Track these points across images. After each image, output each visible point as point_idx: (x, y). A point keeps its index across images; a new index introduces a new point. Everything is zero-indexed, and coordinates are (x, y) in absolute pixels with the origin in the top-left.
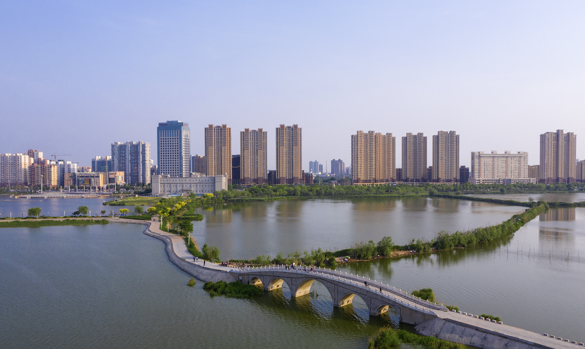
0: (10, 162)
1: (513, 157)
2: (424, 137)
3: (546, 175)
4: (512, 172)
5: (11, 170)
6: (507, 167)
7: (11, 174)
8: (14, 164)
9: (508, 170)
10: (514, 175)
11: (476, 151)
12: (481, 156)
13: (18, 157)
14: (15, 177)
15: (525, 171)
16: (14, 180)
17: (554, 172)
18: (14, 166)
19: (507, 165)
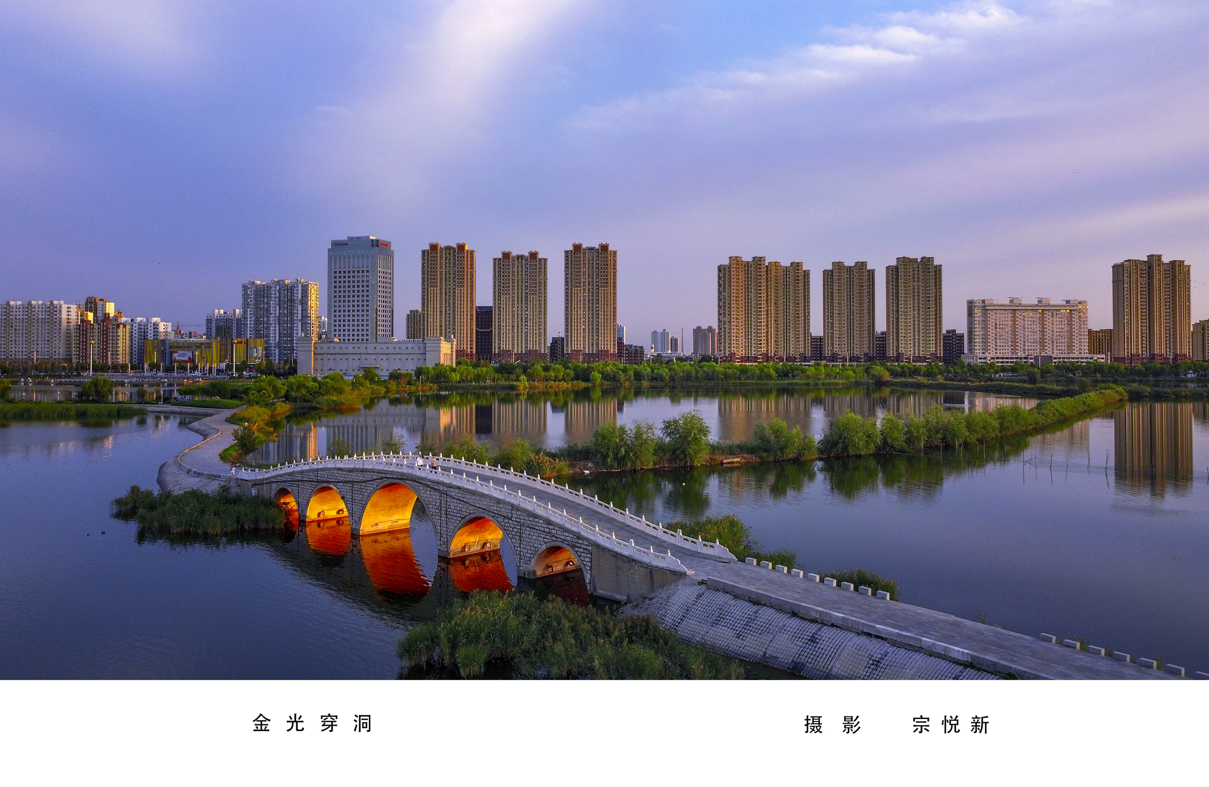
0: (40, 317)
1: (1055, 309)
2: (869, 271)
3: (1127, 349)
4: (1055, 343)
5: (40, 333)
6: (1043, 332)
7: (40, 341)
8: (47, 320)
9: (1045, 337)
10: (1058, 348)
11: (977, 297)
12: (988, 308)
13: (56, 307)
14: (48, 348)
15: (1083, 340)
16: (46, 353)
17: (1144, 342)
18: (47, 324)
19: (1043, 328)
